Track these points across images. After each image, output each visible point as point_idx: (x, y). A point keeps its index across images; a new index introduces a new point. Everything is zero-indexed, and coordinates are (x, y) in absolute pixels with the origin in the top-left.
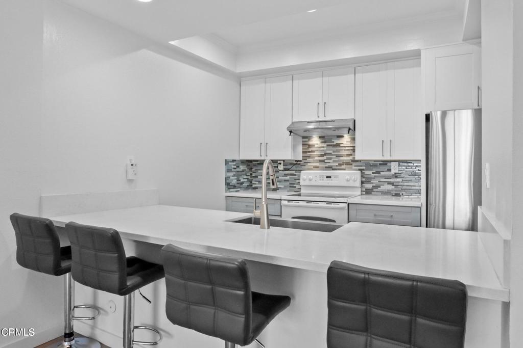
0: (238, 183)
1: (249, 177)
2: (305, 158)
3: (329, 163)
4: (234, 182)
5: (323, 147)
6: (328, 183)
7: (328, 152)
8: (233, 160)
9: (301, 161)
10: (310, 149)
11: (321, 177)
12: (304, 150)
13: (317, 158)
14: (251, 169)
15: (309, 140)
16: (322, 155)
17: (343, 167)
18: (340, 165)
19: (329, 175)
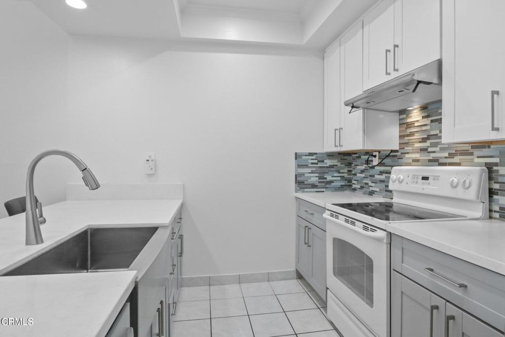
0: (319, 182)
1: (346, 175)
2: (402, 146)
3: (434, 152)
4: (314, 179)
5: (426, 125)
6: (423, 189)
7: (432, 133)
8: (309, 153)
9: (397, 151)
10: (409, 131)
11: (415, 177)
12: (402, 134)
13: (417, 145)
14: (350, 164)
15: (408, 117)
16: (424, 140)
17: (456, 159)
18: (451, 155)
19: (426, 175)
